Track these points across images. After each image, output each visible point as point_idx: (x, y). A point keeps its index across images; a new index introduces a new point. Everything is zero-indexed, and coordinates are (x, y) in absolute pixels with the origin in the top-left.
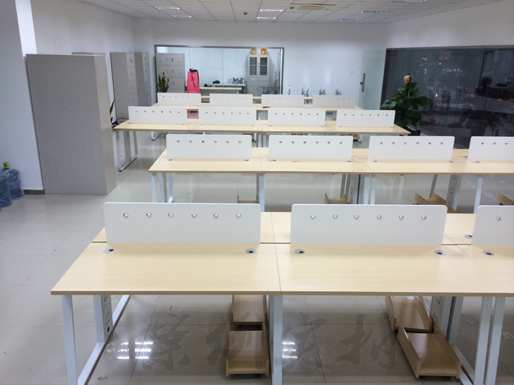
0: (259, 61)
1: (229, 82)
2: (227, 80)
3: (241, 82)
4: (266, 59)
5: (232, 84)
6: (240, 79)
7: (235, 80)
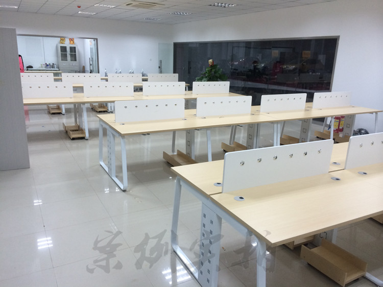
0: (68, 49)
1: (42, 67)
2: (40, 66)
3: (53, 67)
4: (75, 48)
5: (45, 69)
6: (51, 64)
7: (47, 65)
